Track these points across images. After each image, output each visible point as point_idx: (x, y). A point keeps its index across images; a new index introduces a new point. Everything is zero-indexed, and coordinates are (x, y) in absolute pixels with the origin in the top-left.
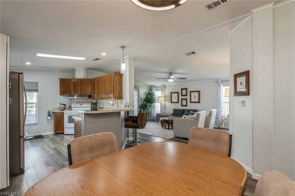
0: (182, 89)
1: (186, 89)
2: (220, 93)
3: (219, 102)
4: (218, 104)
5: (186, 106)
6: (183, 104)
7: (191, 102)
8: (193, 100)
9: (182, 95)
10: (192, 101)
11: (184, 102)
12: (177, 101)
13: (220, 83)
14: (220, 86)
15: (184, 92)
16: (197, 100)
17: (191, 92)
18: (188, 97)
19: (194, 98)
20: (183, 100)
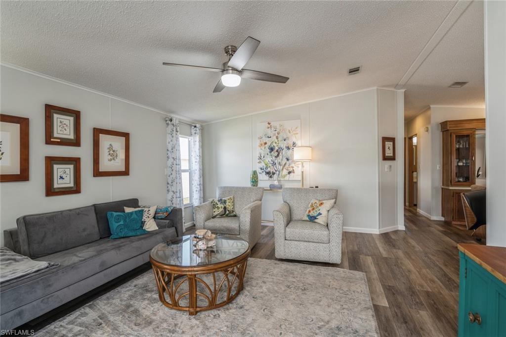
0: (50, 110)
1: (76, 114)
5: (76, 189)
6: (57, 184)
7: (97, 173)
8: (106, 164)
9: (49, 139)
10: (102, 169)
11: (64, 176)
12: (17, 171)
15: (63, 127)
16: (119, 165)
17: (97, 132)
18: (85, 152)
19: (110, 157)
20: (56, 167)
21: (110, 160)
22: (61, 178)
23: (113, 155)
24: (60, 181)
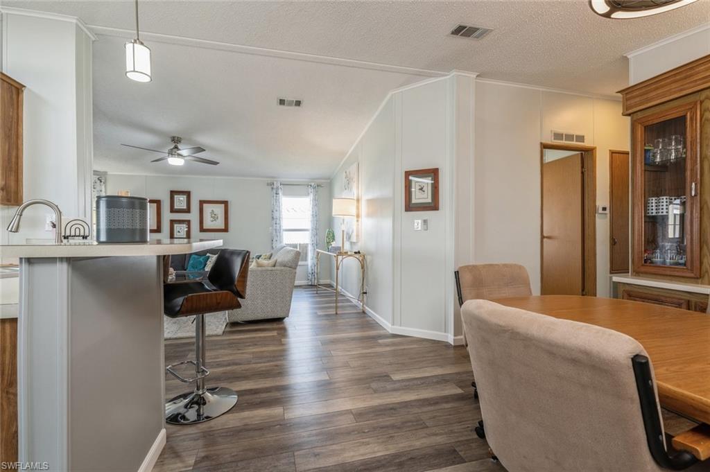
0: (173, 193)
1: (188, 194)
2: (278, 209)
3: (276, 230)
4: (274, 233)
7: (202, 230)
8: (208, 224)
9: (173, 210)
10: (205, 227)
11: (181, 231)
12: (155, 228)
13: (277, 188)
14: (278, 194)
15: (180, 202)
16: (220, 224)
17: (202, 203)
18: (193, 216)
19: (212, 219)
20: (175, 225)
21: (212, 221)
22: (179, 232)
23: (215, 217)
24: (178, 234)
